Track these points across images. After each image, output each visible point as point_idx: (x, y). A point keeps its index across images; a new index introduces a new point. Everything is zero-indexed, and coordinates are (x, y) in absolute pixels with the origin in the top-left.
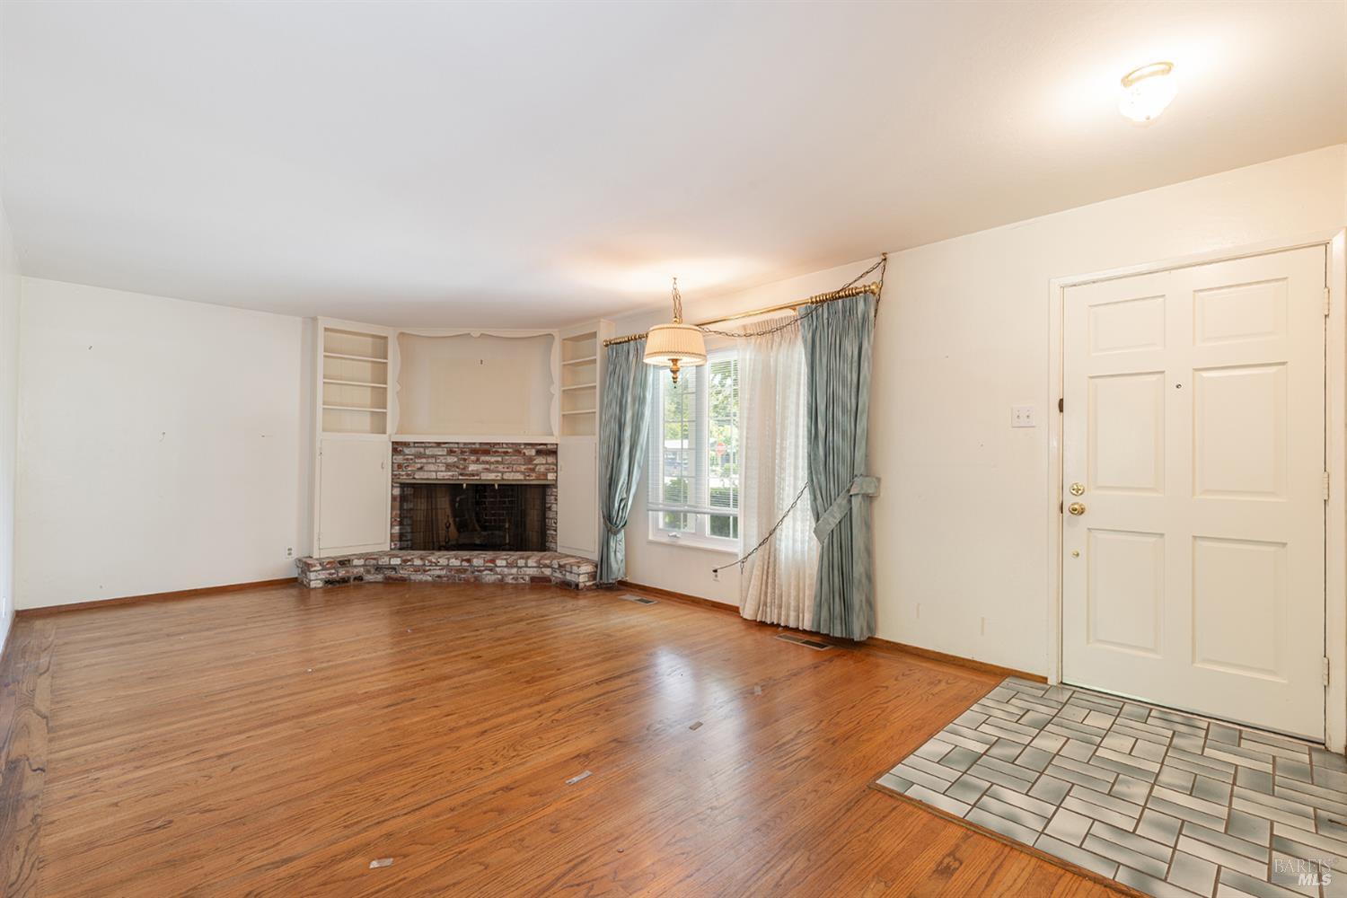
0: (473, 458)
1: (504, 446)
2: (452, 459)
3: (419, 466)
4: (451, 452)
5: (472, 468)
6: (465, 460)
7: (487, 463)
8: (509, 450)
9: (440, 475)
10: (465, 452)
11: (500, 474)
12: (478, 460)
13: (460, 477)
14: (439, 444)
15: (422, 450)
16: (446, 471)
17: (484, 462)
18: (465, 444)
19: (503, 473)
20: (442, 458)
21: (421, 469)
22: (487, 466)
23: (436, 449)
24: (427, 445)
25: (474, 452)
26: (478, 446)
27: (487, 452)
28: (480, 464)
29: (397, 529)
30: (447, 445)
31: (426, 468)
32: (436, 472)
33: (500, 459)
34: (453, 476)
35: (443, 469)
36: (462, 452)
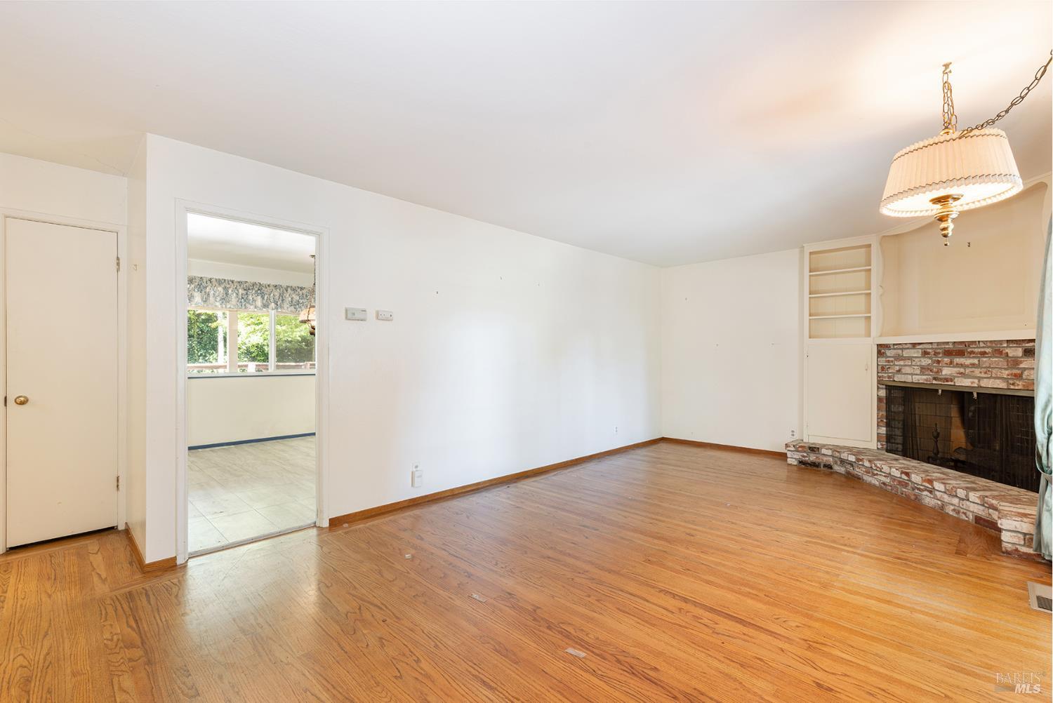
0: (947, 360)
1: (982, 345)
2: (926, 362)
3: (897, 368)
4: (925, 353)
5: (947, 371)
6: (938, 362)
7: (962, 365)
8: (987, 350)
9: (916, 379)
10: (939, 353)
11: (976, 381)
12: (951, 362)
13: (934, 382)
14: (914, 345)
15: (900, 352)
16: (921, 375)
17: (958, 365)
18: (938, 344)
19: (979, 379)
20: (916, 360)
21: (899, 371)
22: (962, 370)
23: (913, 351)
24: (904, 346)
25: (948, 353)
26: (951, 346)
27: (961, 353)
28: (954, 367)
29: (883, 430)
30: (921, 346)
31: (903, 371)
32: (912, 374)
33: (976, 361)
34: (926, 380)
35: (918, 372)
36: (936, 354)
